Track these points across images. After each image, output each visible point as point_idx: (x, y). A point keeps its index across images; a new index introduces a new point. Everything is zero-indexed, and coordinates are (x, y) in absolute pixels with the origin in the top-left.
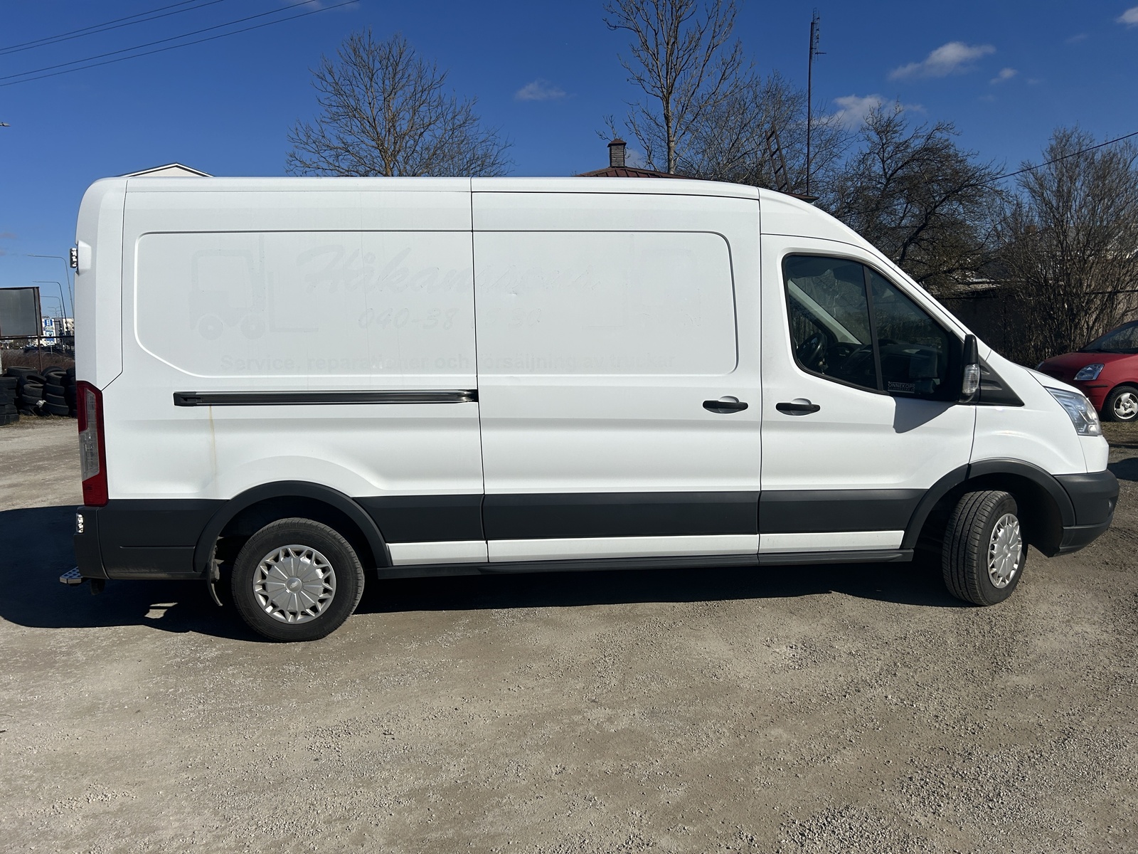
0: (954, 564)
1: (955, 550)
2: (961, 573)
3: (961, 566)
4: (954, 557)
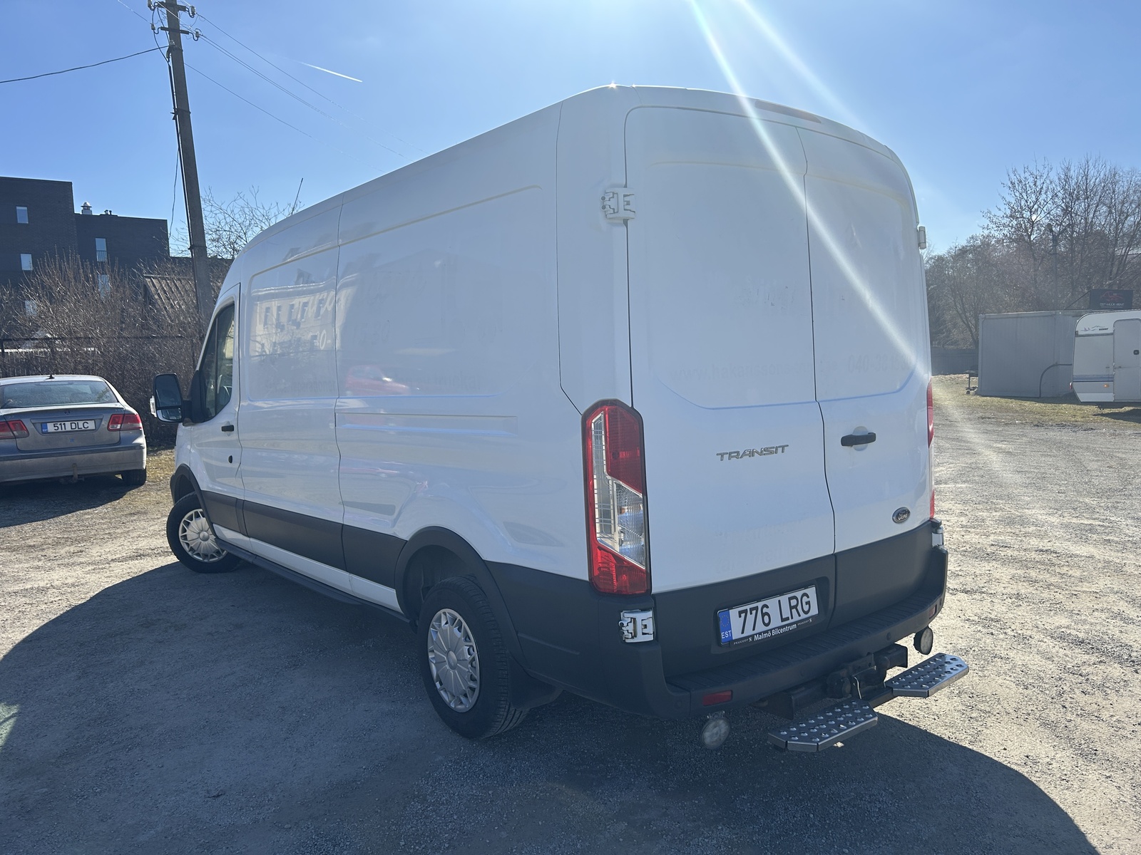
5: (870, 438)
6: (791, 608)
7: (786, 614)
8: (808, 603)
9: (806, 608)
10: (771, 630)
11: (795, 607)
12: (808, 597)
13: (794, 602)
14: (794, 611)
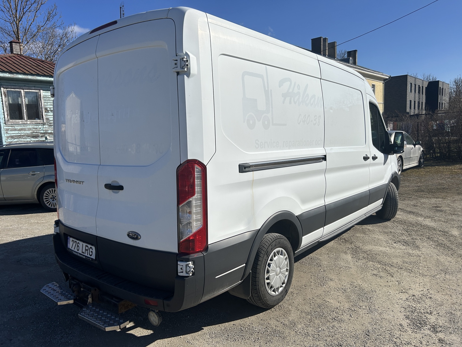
0: (392, 207)
1: (392, 202)
2: (394, 209)
3: (394, 207)
4: (392, 204)
5: (121, 188)
6: (86, 250)
7: (84, 251)
8: (92, 252)
9: (91, 254)
10: (78, 253)
11: (87, 250)
12: (92, 250)
13: (87, 248)
14: (86, 251)
